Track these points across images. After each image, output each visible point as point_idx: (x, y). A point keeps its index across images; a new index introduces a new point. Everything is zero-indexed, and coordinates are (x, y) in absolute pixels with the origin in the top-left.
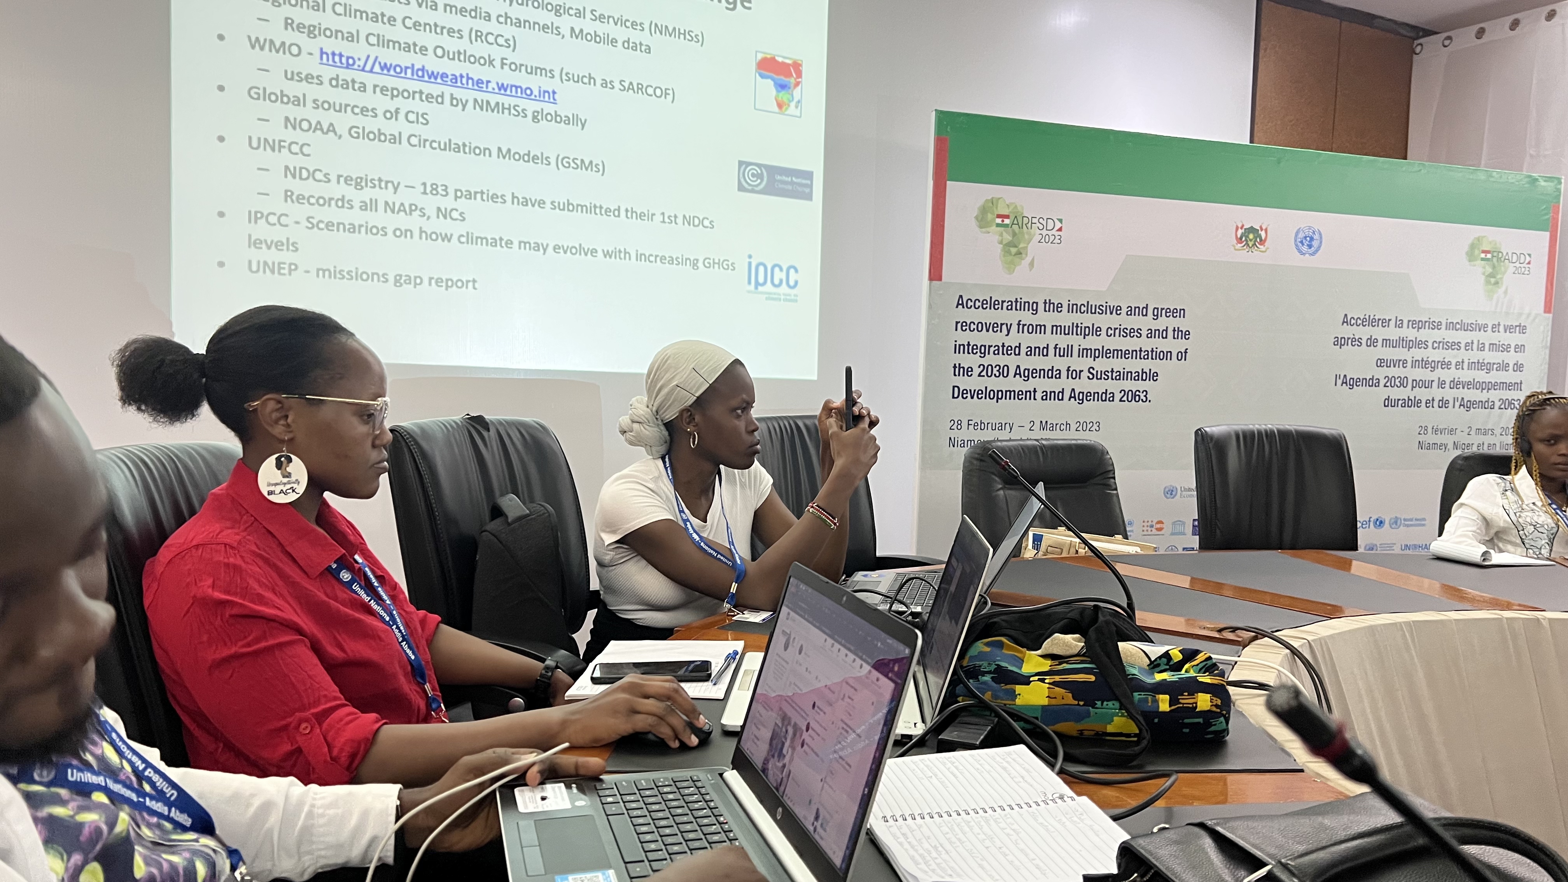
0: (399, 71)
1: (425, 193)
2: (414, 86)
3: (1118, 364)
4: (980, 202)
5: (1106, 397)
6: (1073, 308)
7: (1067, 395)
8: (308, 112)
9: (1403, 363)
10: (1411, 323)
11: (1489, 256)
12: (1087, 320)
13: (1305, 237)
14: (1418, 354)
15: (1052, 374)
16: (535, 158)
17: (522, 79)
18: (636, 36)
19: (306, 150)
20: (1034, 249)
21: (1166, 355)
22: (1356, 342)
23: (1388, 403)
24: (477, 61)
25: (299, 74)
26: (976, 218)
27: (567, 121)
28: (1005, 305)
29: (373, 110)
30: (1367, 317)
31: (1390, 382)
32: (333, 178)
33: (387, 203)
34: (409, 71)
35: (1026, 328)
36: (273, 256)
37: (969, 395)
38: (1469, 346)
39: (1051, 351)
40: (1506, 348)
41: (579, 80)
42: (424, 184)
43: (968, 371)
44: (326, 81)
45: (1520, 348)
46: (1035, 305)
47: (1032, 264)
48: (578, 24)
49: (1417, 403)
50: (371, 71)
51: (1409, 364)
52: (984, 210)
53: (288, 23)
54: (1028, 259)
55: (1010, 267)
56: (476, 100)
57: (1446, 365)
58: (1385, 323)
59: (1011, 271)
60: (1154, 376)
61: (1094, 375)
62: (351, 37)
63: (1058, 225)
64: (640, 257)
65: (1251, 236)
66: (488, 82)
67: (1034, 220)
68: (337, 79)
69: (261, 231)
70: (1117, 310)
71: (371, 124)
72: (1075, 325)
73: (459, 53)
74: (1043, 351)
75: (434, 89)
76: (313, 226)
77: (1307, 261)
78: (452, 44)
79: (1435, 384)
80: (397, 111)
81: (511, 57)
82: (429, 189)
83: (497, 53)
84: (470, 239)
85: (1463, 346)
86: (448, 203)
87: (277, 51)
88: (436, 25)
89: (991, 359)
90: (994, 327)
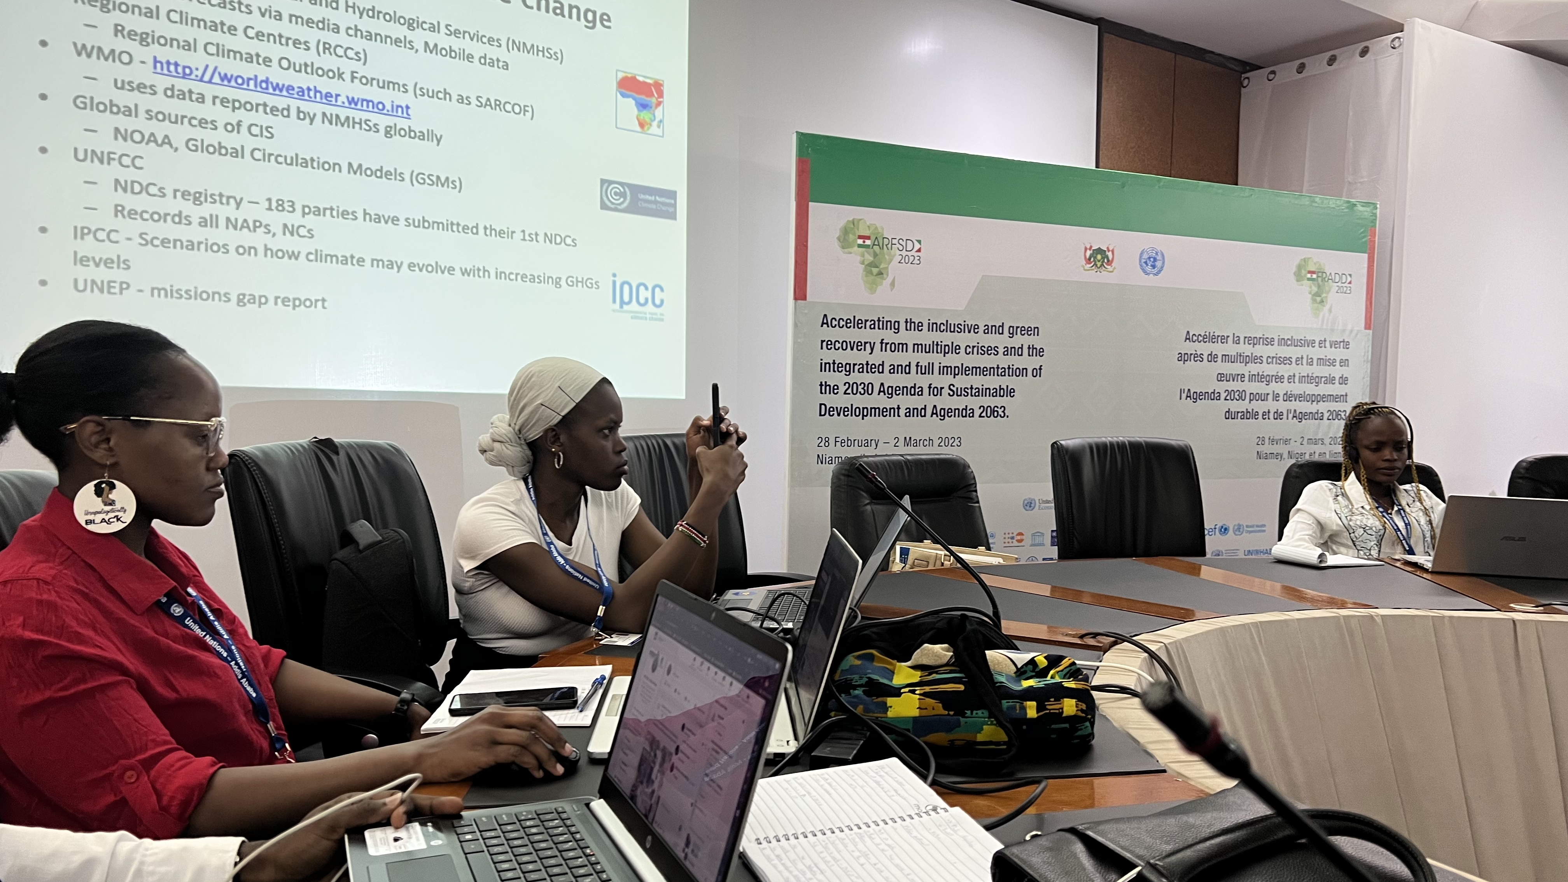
0: (242, 82)
1: (270, 209)
2: (258, 98)
3: (977, 381)
4: (842, 223)
5: (967, 413)
6: (934, 327)
7: (929, 411)
8: (139, 123)
9: (1241, 378)
10: (1247, 339)
11: (1314, 276)
12: (946, 338)
13: (1149, 258)
14: (1254, 368)
15: (915, 391)
16: (388, 174)
17: (373, 93)
18: (493, 52)
19: (138, 162)
20: (894, 268)
21: (1023, 372)
22: (1198, 357)
23: (1230, 415)
24: (325, 73)
25: (130, 83)
26: (839, 238)
27: (422, 137)
28: (868, 324)
29: (213, 122)
30: (1207, 334)
31: (1230, 395)
32: (169, 192)
33: (228, 219)
34: (252, 83)
35: (888, 346)
36: (102, 274)
37: (835, 412)
38: (1299, 360)
39: (913, 368)
40: (1332, 363)
41: (434, 95)
42: (269, 200)
43: (834, 389)
44: (160, 90)
45: (1344, 363)
46: (897, 324)
47: (893, 284)
48: (433, 39)
49: (1254, 415)
50: (210, 82)
51: (1247, 378)
52: (845, 231)
53: (118, 30)
54: (889, 280)
55: (872, 287)
56: (324, 114)
57: (1279, 379)
58: (1224, 339)
59: (873, 291)
60: (1011, 392)
61: (954, 392)
62: (188, 46)
63: (917, 246)
64: (499, 275)
65: (1099, 257)
66: (337, 95)
67: (894, 241)
68: (172, 89)
69: (88, 247)
70: (975, 329)
71: (210, 137)
72: (935, 343)
73: (306, 65)
74: (905, 369)
75: (281, 102)
76: (147, 242)
77: (1151, 281)
78: (298, 56)
79: (1270, 397)
80: (239, 124)
81: (362, 70)
82: (274, 205)
83: (347, 66)
84: (319, 256)
85: (1294, 360)
86: (295, 219)
87: (106, 59)
88: (280, 36)
89: (856, 377)
90: (858, 346)
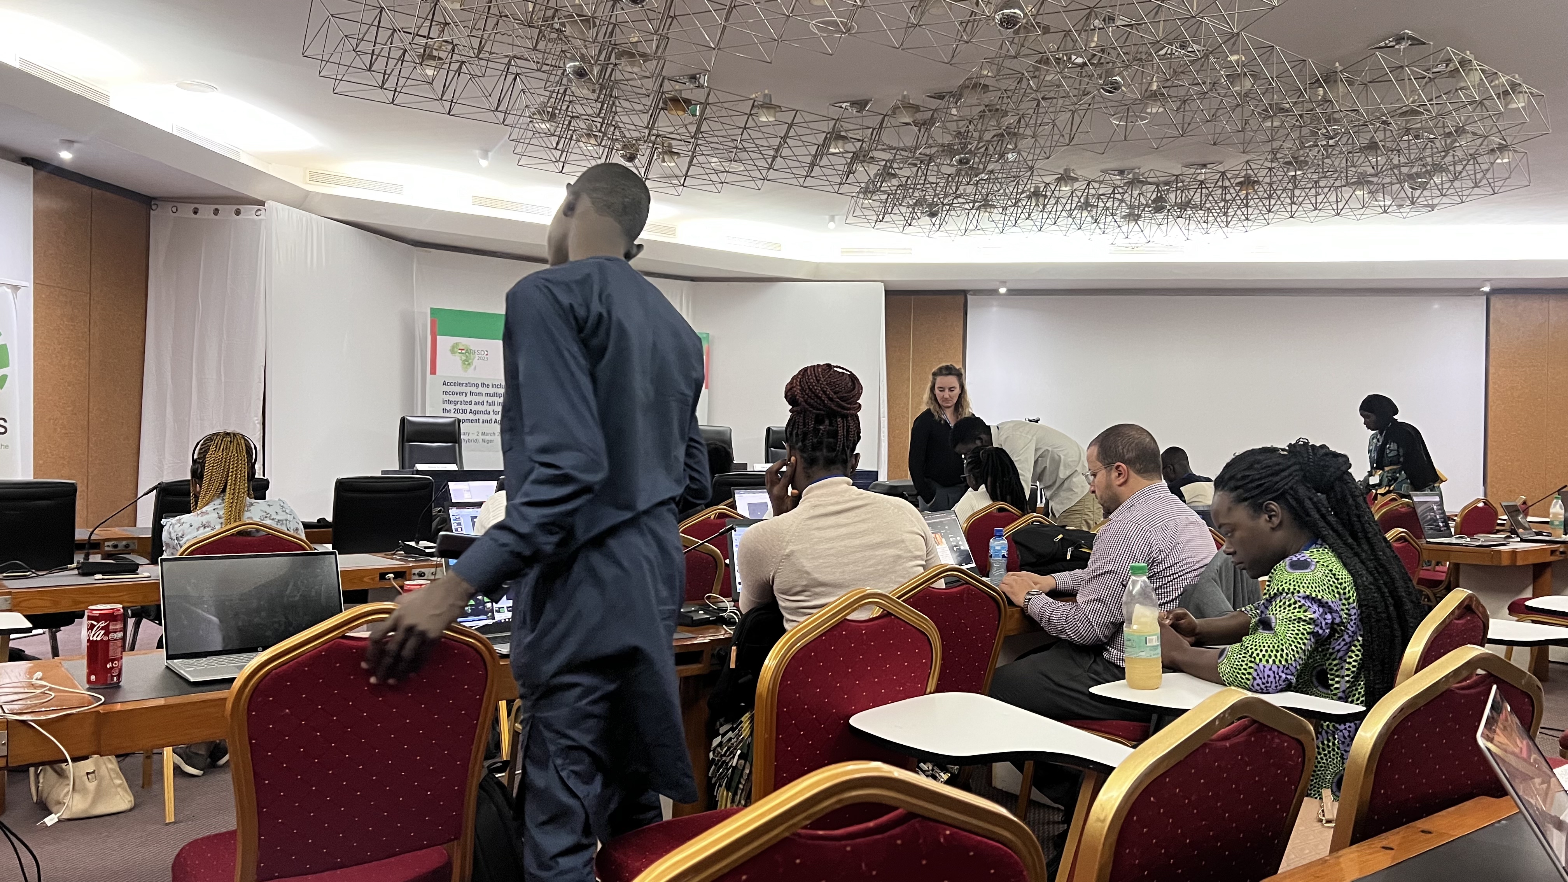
4: (452, 344)
6: (493, 386)
15: (486, 412)
20: (476, 362)
26: (450, 350)
28: (464, 384)
35: (473, 394)
39: (485, 403)
43: (449, 412)
46: (477, 385)
47: (475, 368)
52: (453, 347)
54: (473, 367)
55: (466, 369)
59: (466, 371)
63: (486, 353)
67: (475, 351)
74: (482, 403)
89: (458, 406)
90: (461, 393)
